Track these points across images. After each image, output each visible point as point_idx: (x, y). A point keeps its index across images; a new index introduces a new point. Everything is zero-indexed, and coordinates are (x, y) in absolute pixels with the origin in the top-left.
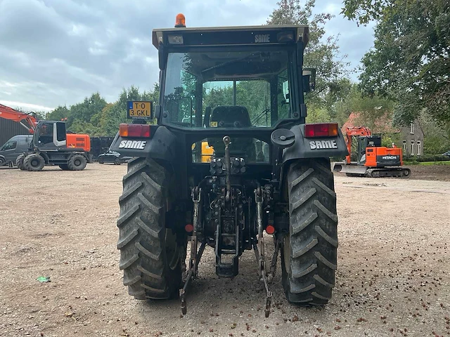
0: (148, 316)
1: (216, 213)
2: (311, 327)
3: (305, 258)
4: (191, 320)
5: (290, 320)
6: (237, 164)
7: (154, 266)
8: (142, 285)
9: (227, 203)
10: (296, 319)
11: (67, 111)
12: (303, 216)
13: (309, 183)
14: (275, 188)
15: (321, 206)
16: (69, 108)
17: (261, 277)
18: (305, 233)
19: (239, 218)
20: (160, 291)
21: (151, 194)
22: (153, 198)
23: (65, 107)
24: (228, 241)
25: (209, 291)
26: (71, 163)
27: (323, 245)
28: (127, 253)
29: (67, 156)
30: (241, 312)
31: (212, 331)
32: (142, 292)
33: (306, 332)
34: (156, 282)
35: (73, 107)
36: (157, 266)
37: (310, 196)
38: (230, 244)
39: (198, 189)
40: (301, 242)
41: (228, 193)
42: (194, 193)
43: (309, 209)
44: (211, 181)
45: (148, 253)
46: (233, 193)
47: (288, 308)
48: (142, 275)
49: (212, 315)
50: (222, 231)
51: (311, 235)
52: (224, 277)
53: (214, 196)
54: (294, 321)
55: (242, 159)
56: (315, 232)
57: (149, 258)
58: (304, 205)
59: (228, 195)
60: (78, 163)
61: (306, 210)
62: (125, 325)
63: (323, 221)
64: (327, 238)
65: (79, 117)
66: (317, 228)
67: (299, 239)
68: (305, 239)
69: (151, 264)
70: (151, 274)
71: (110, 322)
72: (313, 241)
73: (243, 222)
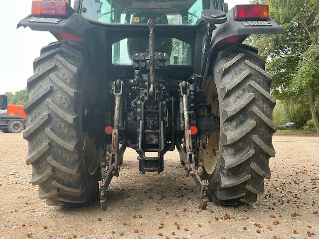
0: (60, 221)
1: (139, 110)
2: (248, 224)
3: (240, 145)
4: (111, 223)
5: (222, 218)
6: (161, 58)
7: (68, 159)
8: (54, 183)
9: (151, 97)
10: (227, 217)
11: (12, 95)
12: (239, 97)
13: (242, 66)
14: (198, 87)
15: (258, 87)
16: (14, 93)
17: (190, 170)
18: (241, 116)
19: (163, 115)
20: (75, 191)
21: (66, 76)
22: (68, 81)
23: (11, 93)
24: (151, 140)
25: (129, 199)
26: (11, 127)
27: (261, 129)
28: (35, 143)
29: (7, 122)
30: (167, 213)
31: (137, 232)
32: (54, 192)
33: (245, 228)
34: (71, 180)
35: (17, 93)
36: (72, 160)
37: (245, 77)
38: (154, 142)
39: (120, 82)
40: (236, 127)
41: (152, 86)
42: (115, 85)
43: (244, 90)
44: (132, 81)
45: (60, 142)
46: (157, 87)
47: (215, 208)
48: (54, 169)
49: (135, 217)
50: (145, 127)
51: (247, 118)
52: (150, 171)
53: (135, 94)
54: (226, 219)
55: (165, 54)
56: (253, 114)
57: (62, 148)
58: (238, 87)
59: (151, 89)
60: (16, 127)
61: (240, 91)
62: (31, 230)
63: (260, 103)
64: (266, 119)
65: (21, 100)
66: (255, 109)
67: (234, 123)
68: (241, 123)
69: (64, 156)
70: (64, 169)
71: (14, 227)
72: (250, 123)
73: (167, 119)
